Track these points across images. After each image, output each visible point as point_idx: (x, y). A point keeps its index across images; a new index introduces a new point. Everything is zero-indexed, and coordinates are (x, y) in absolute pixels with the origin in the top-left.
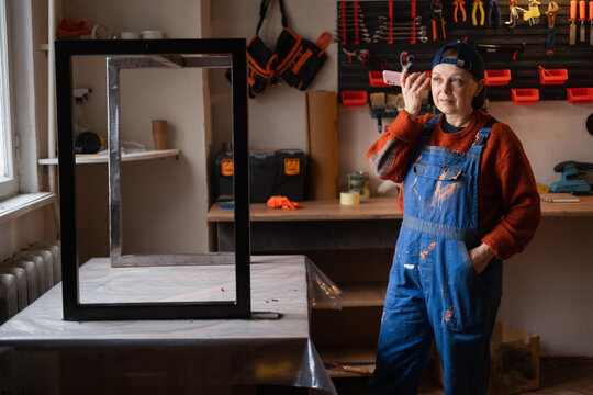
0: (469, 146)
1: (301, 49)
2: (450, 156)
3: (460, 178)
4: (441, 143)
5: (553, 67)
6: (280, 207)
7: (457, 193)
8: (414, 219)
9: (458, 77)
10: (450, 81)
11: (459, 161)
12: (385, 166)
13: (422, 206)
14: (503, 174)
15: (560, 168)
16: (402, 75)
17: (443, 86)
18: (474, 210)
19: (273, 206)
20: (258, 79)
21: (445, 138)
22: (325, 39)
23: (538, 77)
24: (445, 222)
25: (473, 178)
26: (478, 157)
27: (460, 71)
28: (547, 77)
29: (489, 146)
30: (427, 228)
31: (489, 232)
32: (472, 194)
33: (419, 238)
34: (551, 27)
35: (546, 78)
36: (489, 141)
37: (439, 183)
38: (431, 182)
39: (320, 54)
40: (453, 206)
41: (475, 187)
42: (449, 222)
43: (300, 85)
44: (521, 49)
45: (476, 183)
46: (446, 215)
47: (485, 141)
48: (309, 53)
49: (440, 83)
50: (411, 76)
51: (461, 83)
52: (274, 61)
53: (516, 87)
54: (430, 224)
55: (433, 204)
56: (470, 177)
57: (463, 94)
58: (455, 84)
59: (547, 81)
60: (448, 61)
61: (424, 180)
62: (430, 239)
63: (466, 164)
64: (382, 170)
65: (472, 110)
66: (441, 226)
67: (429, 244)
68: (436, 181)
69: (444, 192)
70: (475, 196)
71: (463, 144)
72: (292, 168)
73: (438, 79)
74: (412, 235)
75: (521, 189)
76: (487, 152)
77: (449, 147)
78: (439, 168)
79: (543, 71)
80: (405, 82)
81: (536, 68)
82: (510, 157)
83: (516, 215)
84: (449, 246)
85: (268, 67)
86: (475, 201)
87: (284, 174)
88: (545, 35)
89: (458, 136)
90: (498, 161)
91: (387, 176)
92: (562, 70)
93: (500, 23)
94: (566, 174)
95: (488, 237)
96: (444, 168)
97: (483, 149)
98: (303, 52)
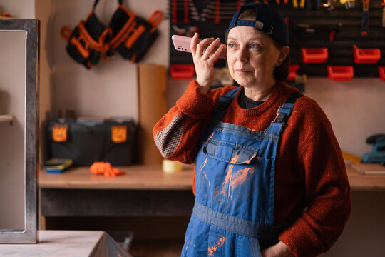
0: (267, 124)
1: (134, 25)
2: (244, 135)
3: (253, 163)
4: (236, 120)
5: (367, 48)
6: (102, 174)
7: (251, 179)
8: (203, 208)
9: (256, 41)
10: (247, 46)
11: (254, 142)
12: (171, 145)
13: (212, 194)
14: (307, 158)
15: (371, 141)
16: (192, 40)
17: (238, 54)
18: (271, 201)
19: (95, 172)
20: (92, 52)
21: (240, 113)
22: (158, 16)
23: (353, 56)
24: (236, 214)
25: (270, 163)
26: (277, 137)
27: (259, 35)
28: (361, 56)
29: (291, 124)
30: (216, 220)
31: (288, 227)
32: (269, 182)
33: (208, 230)
34: (366, 10)
35: (359, 57)
36: (291, 118)
37: (230, 168)
38: (222, 165)
39: (153, 30)
40: (246, 196)
41: (273, 173)
42: (241, 215)
43: (134, 58)
44: (337, 29)
45: (273, 169)
46: (237, 207)
47: (286, 119)
48: (141, 29)
49: (236, 49)
50: (202, 42)
51: (260, 49)
52: (108, 34)
53: (332, 65)
54: (219, 215)
55: (223, 192)
56: (266, 161)
57: (262, 63)
58: (253, 50)
59: (361, 60)
60: (245, 24)
61: (214, 163)
62: (219, 233)
63: (262, 145)
64: (168, 150)
65: (273, 82)
66: (231, 218)
67: (218, 238)
68: (227, 164)
69: (236, 178)
70: (272, 185)
71: (261, 121)
72: (119, 135)
73: (235, 45)
74: (200, 226)
75: (328, 176)
76: (288, 131)
77: (244, 124)
78: (231, 149)
79: (358, 51)
80: (195, 48)
81: (351, 48)
82: (314, 138)
83: (321, 207)
84: (240, 243)
85: (101, 40)
86: (272, 190)
87: (111, 142)
88: (360, 18)
89: (256, 111)
90: (301, 143)
91: (173, 157)
92: (374, 51)
93: (319, 5)
94: (377, 146)
95: (287, 234)
96: (237, 149)
97: (284, 128)
98: (136, 28)
